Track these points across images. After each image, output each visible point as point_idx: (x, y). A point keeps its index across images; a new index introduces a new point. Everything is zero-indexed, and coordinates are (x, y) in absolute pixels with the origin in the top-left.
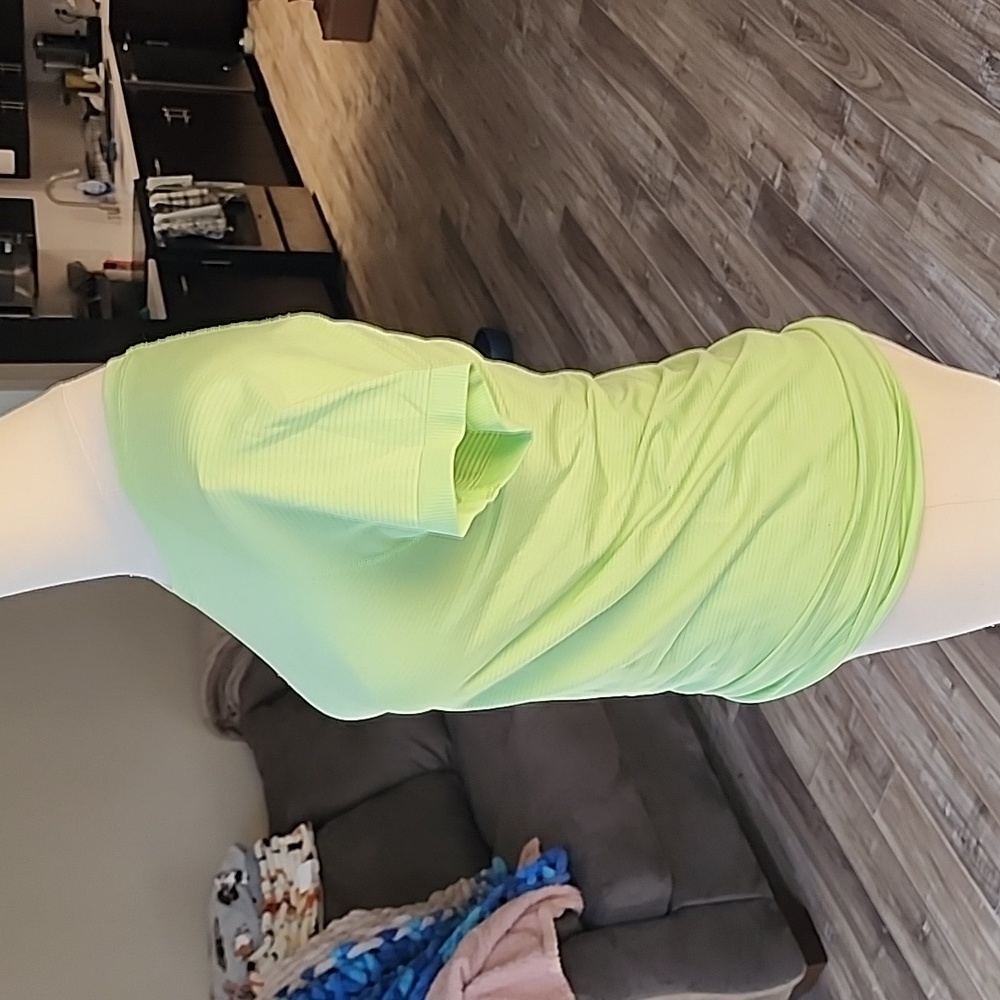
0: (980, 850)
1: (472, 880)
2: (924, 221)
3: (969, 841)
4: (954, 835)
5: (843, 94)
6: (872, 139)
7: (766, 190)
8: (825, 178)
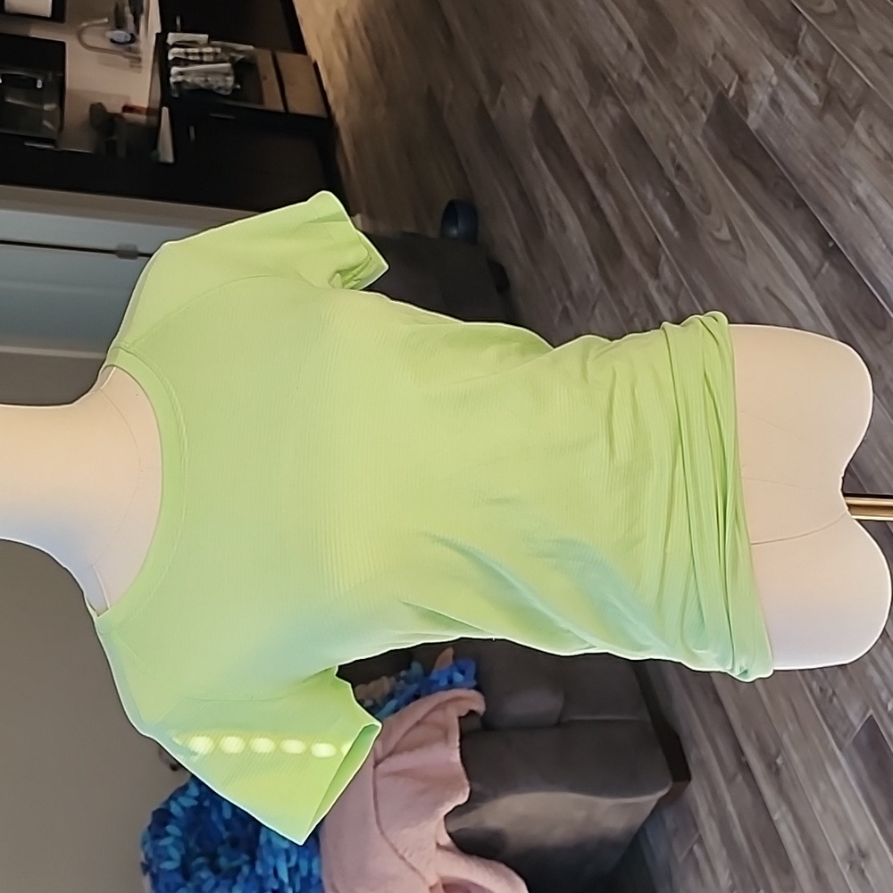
0: (835, 700)
1: (393, 679)
2: (859, 141)
3: (826, 690)
4: (815, 685)
5: (800, 17)
6: (821, 61)
7: (721, 98)
8: (775, 92)
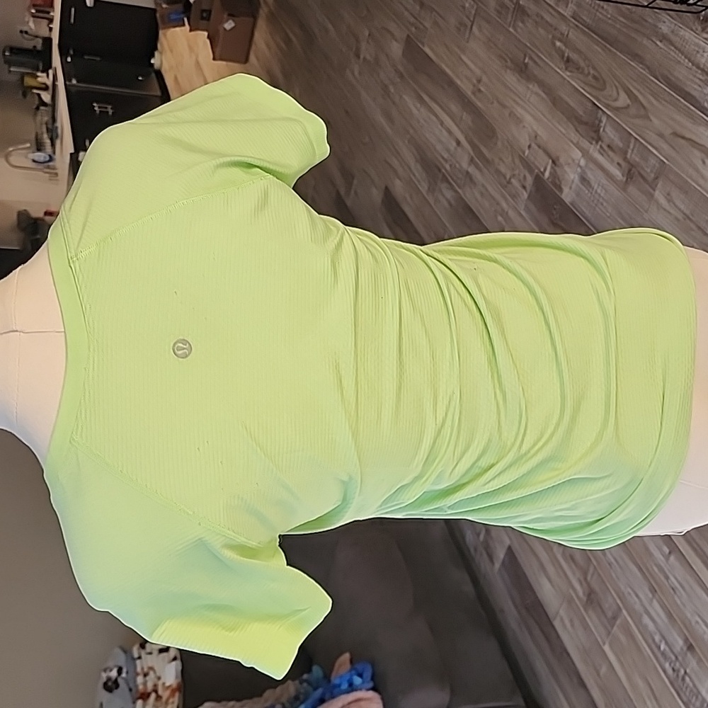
0: (687, 679)
1: (297, 682)
2: (659, 206)
3: (679, 671)
4: (667, 665)
5: (600, 112)
6: (621, 145)
7: (538, 179)
8: (583, 171)
